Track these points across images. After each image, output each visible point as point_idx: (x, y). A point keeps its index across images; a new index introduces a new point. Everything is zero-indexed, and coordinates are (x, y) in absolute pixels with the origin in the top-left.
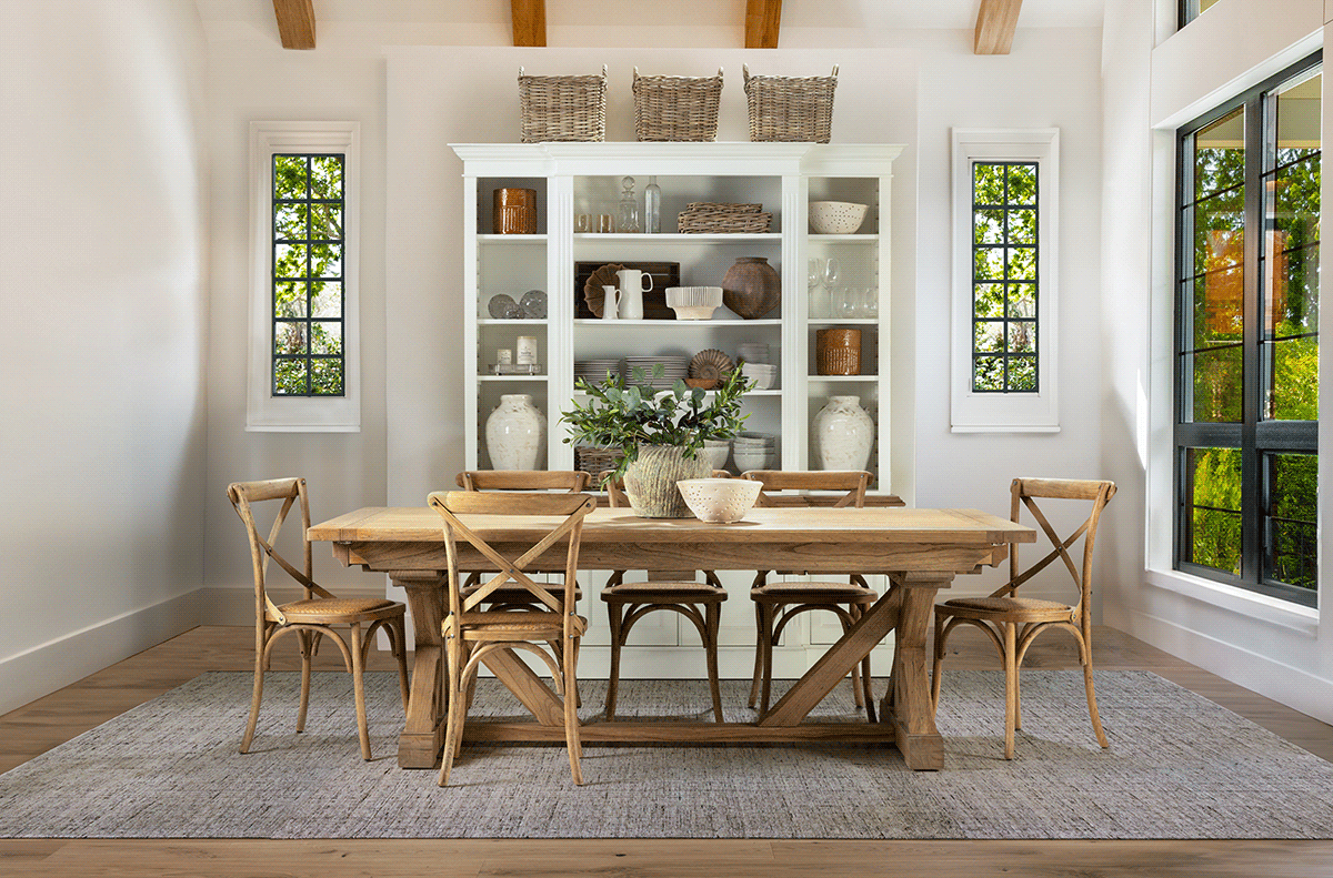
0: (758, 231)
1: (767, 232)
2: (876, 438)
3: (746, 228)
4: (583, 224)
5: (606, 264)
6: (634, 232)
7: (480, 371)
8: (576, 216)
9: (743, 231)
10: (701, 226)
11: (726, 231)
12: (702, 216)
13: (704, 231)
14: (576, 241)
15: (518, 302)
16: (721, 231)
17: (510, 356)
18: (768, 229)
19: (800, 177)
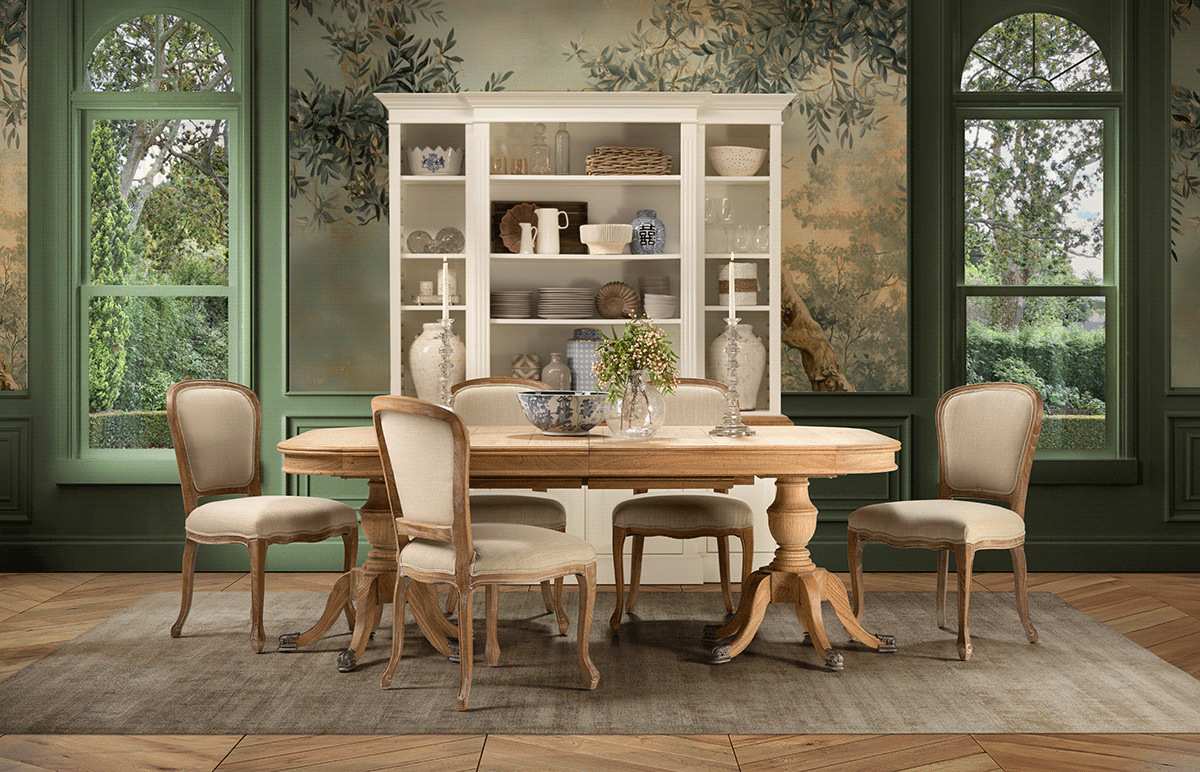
0: (658, 173)
1: (667, 174)
2: (768, 363)
3: (648, 170)
4: (498, 165)
5: (520, 203)
6: (545, 174)
7: (404, 301)
8: (491, 159)
9: (645, 173)
10: (606, 169)
11: (630, 173)
12: (608, 159)
13: (609, 173)
14: (491, 181)
15: (433, 238)
16: (625, 173)
17: (431, 288)
18: (669, 171)
19: (698, 124)
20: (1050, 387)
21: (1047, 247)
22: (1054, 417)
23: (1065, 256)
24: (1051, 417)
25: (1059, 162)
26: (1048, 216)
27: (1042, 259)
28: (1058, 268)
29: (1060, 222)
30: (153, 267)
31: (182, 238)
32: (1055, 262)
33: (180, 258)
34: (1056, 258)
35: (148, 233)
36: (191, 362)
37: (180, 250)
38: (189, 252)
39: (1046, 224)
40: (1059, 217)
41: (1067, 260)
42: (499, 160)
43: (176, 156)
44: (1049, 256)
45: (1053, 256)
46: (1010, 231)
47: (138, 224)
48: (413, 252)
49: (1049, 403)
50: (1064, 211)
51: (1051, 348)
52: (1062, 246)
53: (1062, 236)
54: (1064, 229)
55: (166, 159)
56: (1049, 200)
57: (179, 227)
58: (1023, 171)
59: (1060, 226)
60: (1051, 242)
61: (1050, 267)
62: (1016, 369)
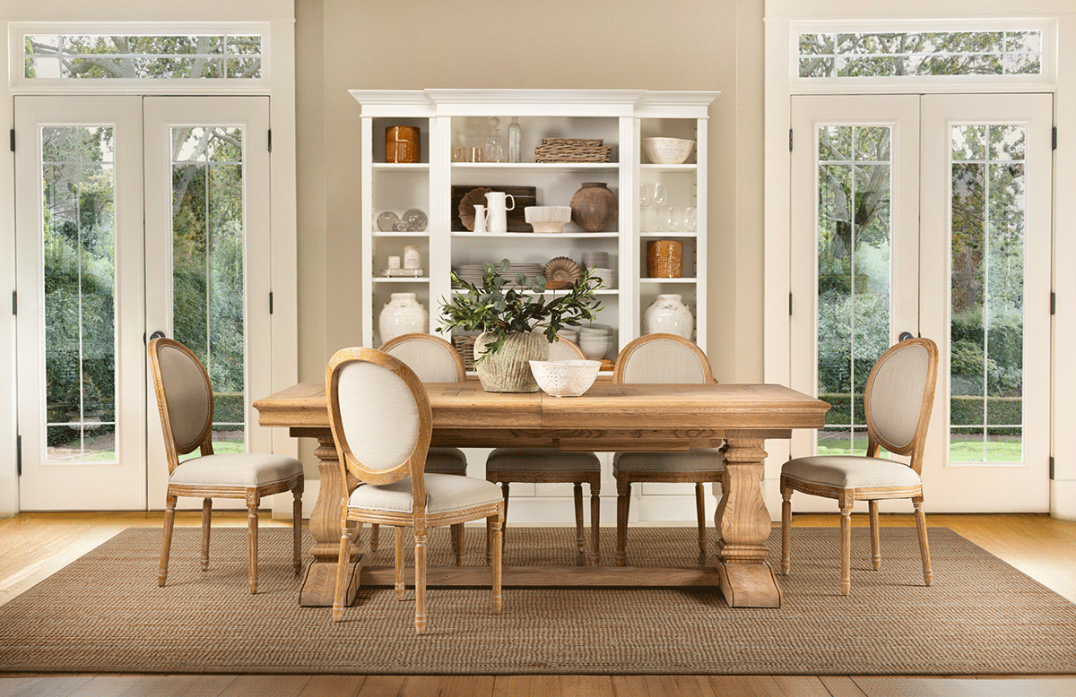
0: (599, 161)
1: (607, 162)
2: (695, 328)
3: (590, 159)
4: (459, 154)
5: (476, 187)
6: (500, 161)
7: (375, 274)
8: (452, 149)
9: (587, 161)
10: (553, 158)
11: (575, 161)
12: (554, 149)
13: (556, 161)
14: (453, 168)
15: (400, 218)
16: (570, 161)
17: (399, 263)
18: (608, 160)
19: (634, 118)
20: (1002, 369)
21: (999, 229)
22: (1006, 399)
23: (1017, 238)
24: (1003, 398)
25: (1011, 144)
26: (1000, 198)
27: (995, 241)
28: (1009, 250)
29: (1012, 204)
30: (197, 248)
31: (226, 220)
32: (1007, 244)
33: (223, 240)
34: (1009, 240)
35: (192, 215)
36: (235, 345)
37: (223, 232)
38: (232, 234)
39: (998, 206)
40: (1011, 199)
41: (1019, 242)
42: (459, 150)
43: (220, 138)
44: (1001, 238)
45: (1005, 238)
46: (962, 212)
47: (182, 205)
48: (382, 231)
49: (1002, 385)
50: (1016, 192)
51: (1003, 330)
52: (1014, 227)
53: (1014, 218)
54: (1016, 211)
55: (210, 142)
56: (1001, 182)
57: (222, 208)
58: (974, 153)
59: (1012, 207)
60: (1003, 224)
61: (1002, 249)
62: (968, 352)
